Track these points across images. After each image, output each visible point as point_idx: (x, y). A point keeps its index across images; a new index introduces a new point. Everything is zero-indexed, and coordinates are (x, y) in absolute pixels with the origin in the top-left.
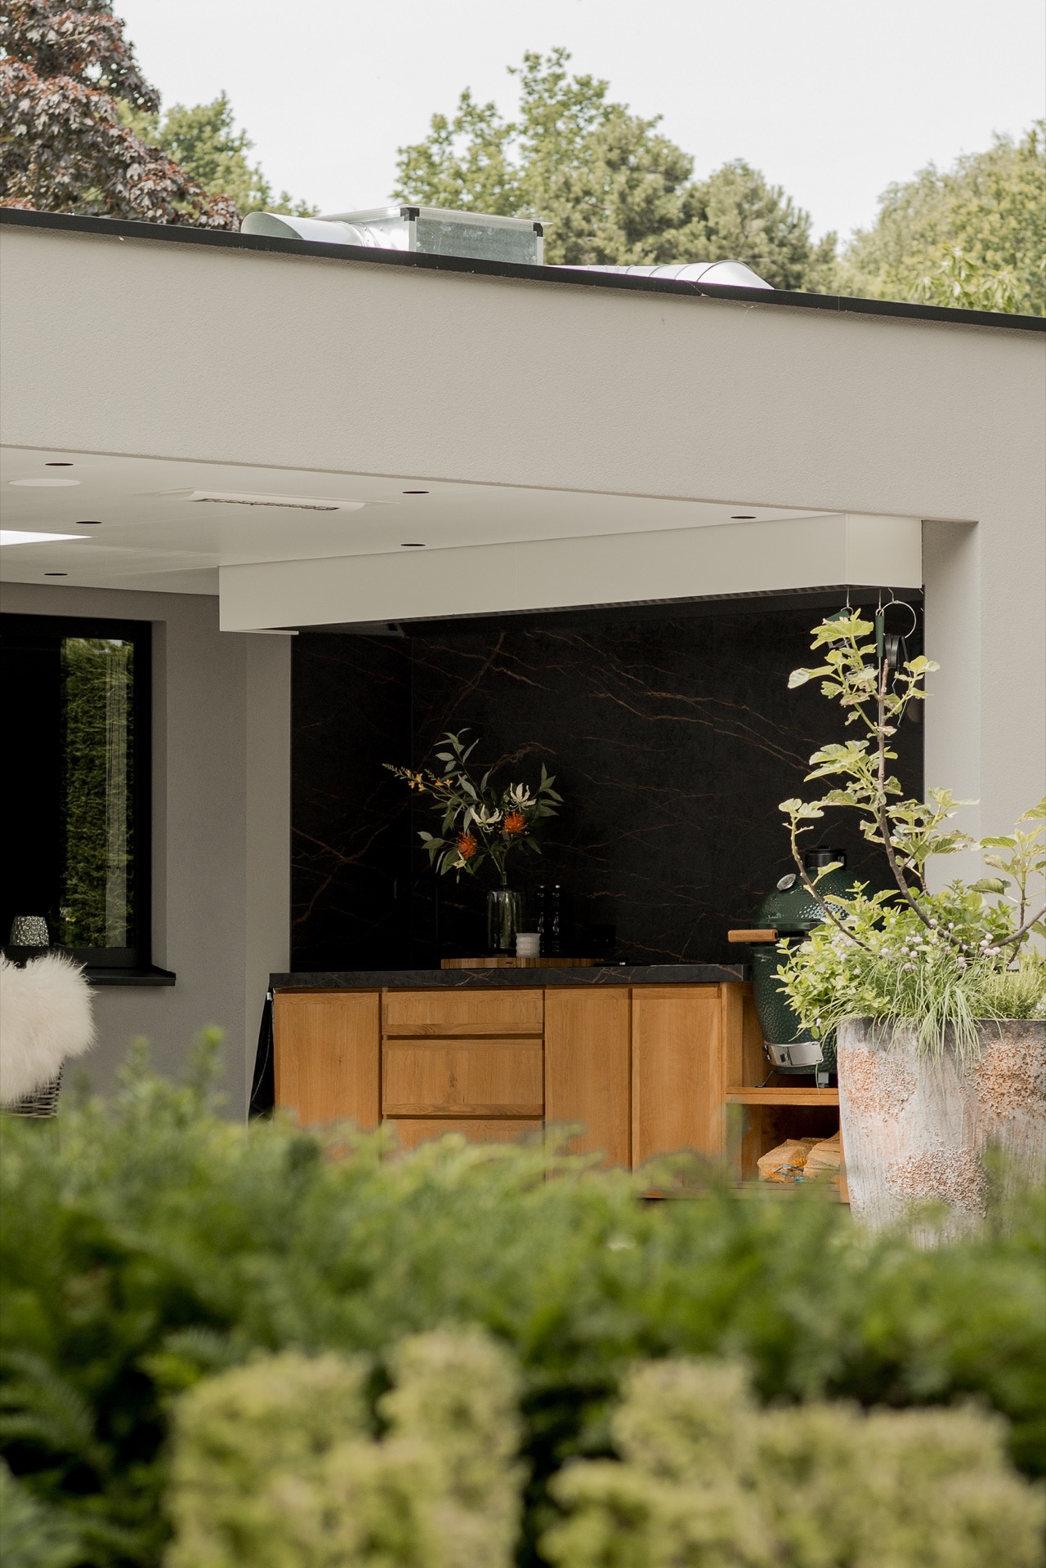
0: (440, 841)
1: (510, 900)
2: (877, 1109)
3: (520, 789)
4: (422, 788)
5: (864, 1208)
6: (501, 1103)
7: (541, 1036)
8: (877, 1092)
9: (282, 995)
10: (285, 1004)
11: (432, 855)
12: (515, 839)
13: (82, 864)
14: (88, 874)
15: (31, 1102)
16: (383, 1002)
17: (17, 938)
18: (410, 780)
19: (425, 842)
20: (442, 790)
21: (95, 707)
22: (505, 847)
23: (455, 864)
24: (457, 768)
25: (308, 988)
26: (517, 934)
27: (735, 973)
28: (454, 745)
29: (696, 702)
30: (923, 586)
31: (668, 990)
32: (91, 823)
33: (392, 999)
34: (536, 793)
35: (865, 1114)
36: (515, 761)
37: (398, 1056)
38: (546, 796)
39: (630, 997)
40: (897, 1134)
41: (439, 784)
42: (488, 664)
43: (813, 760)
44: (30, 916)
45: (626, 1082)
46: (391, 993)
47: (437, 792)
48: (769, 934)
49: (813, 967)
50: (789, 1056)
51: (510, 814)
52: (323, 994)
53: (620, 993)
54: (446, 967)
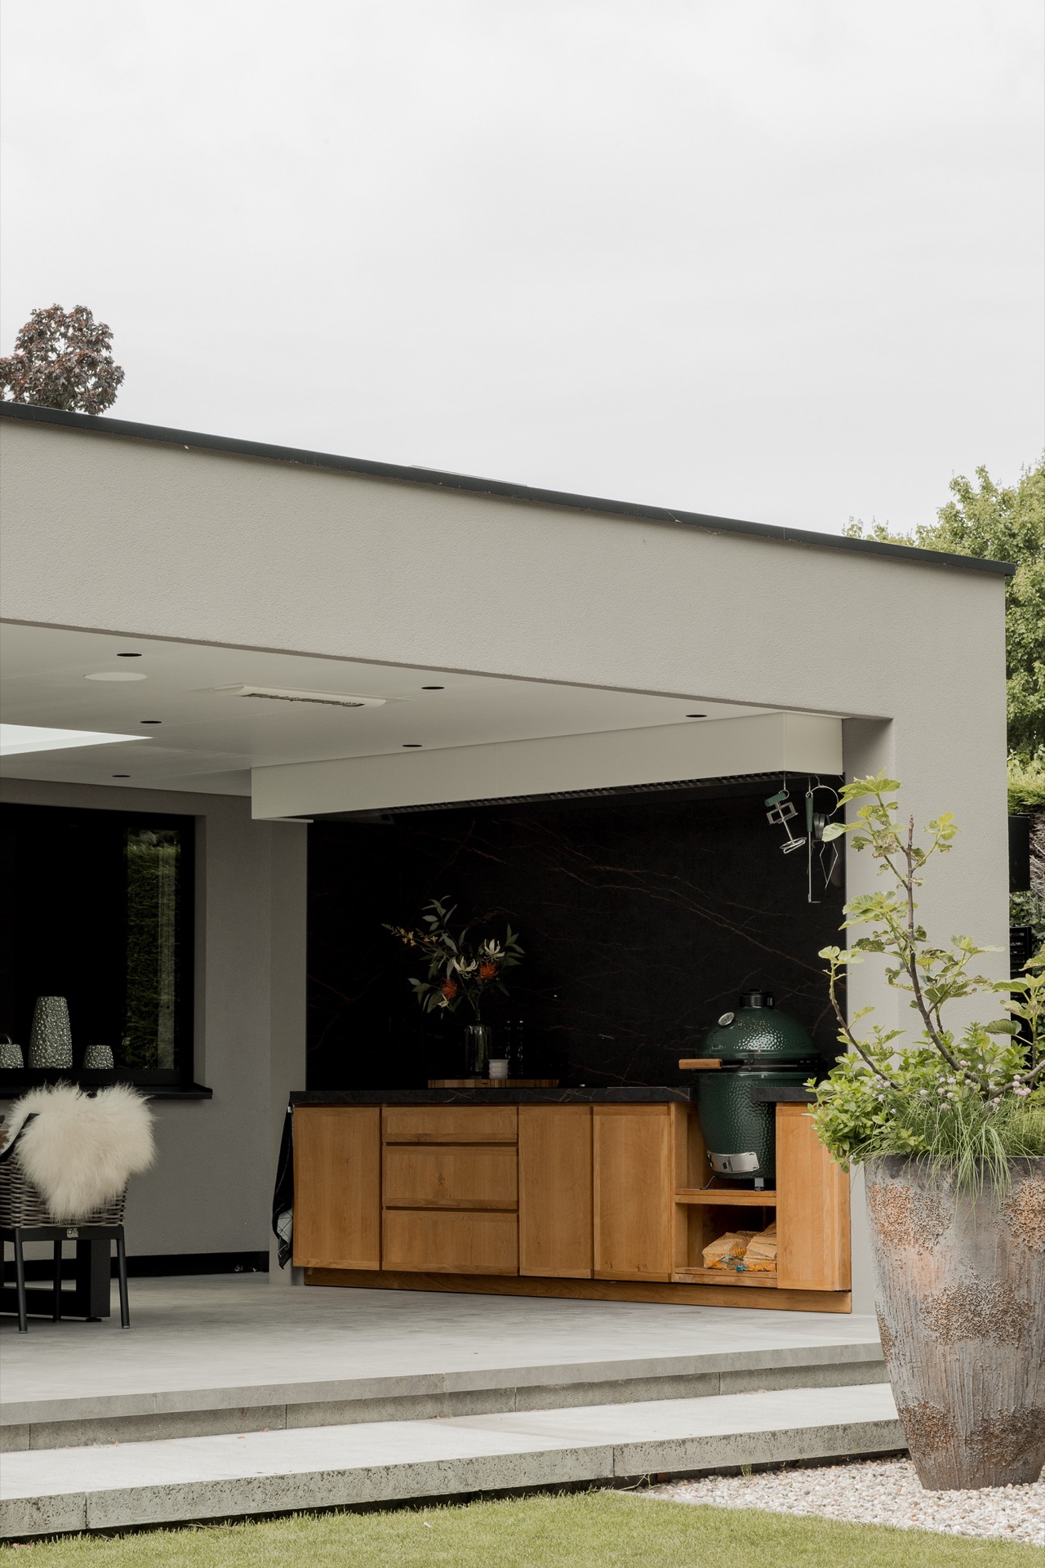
0: (426, 986)
1: (483, 1032)
2: (912, 1242)
3: (492, 944)
4: (413, 943)
5: (896, 1337)
6: (482, 1198)
7: (516, 1144)
8: (911, 1226)
9: (300, 1109)
10: (302, 1116)
11: (420, 997)
12: (487, 984)
13: (135, 1002)
15: (100, 1213)
16: (383, 1115)
17: (89, 1062)
18: (404, 937)
19: (415, 986)
20: (430, 945)
22: (479, 990)
23: (440, 1004)
24: (439, 928)
25: (321, 1103)
26: (490, 1061)
27: (682, 1094)
28: (438, 909)
29: (634, 874)
30: (844, 773)
31: (624, 1108)
32: (140, 973)
33: (388, 1111)
34: (505, 948)
35: (899, 1247)
36: (485, 922)
37: (394, 1158)
38: (510, 949)
39: (592, 1113)
40: (932, 1267)
41: (427, 940)
42: (462, 846)
44: (99, 1044)
45: (589, 1184)
46: (389, 1109)
47: (425, 946)
48: (714, 1063)
49: (843, 1105)
50: (730, 1164)
51: (484, 964)
52: (334, 1109)
53: (583, 1110)
54: (433, 1087)
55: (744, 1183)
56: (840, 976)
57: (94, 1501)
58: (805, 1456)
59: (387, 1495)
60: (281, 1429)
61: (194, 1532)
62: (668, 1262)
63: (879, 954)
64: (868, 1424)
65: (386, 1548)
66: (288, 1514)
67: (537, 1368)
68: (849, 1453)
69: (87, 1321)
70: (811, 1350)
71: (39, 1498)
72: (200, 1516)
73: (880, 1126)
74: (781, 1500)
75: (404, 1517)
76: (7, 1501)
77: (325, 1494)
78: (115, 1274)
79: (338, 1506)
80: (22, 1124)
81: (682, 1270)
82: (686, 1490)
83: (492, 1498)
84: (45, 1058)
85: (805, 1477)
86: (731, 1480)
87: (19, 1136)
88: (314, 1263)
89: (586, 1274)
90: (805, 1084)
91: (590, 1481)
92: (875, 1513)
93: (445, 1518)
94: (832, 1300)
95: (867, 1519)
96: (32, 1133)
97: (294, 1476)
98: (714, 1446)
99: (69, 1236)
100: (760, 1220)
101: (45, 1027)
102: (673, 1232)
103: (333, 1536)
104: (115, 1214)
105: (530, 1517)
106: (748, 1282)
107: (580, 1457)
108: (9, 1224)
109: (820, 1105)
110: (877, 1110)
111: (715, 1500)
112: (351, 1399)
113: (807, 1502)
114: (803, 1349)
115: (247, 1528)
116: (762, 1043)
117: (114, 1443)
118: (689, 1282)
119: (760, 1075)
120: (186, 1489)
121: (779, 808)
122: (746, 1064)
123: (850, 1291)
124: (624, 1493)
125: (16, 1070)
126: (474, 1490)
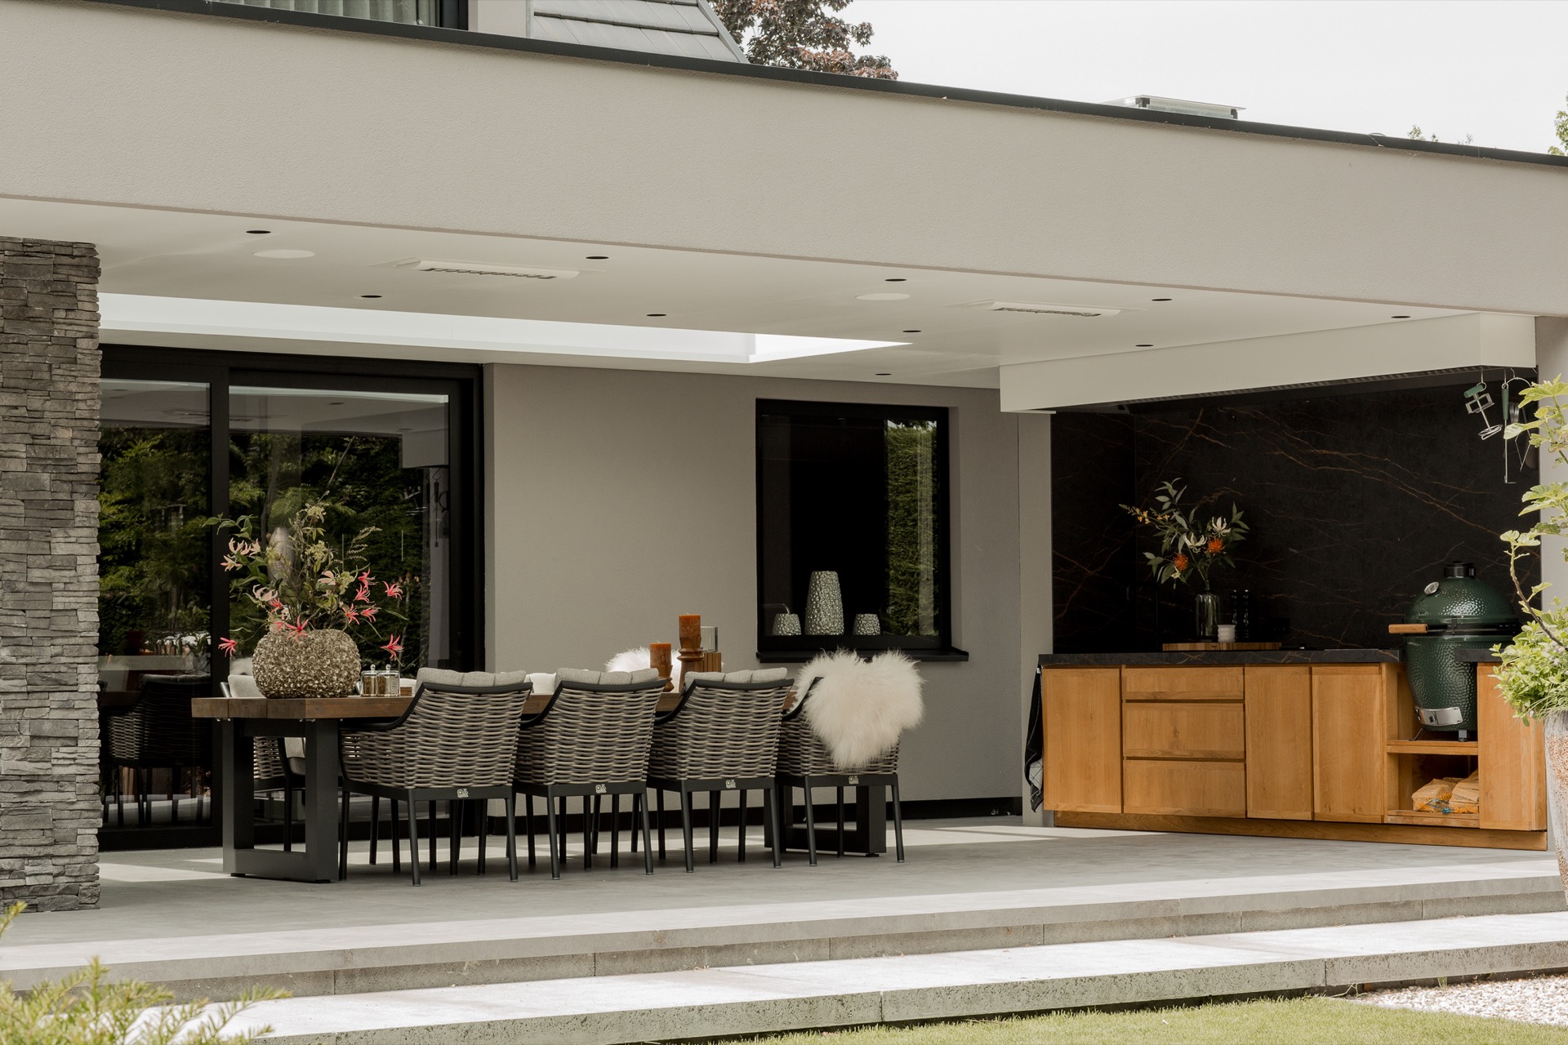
0: (1160, 560)
1: (1212, 601)
3: (1219, 521)
4: (1147, 521)
6: (1212, 749)
7: (1242, 701)
10: (1050, 677)
11: (1154, 569)
12: (1215, 557)
13: (893, 572)
14: (897, 578)
15: (877, 763)
16: (1123, 675)
17: (858, 629)
18: (1139, 516)
19: (1149, 560)
20: (1162, 523)
21: (900, 469)
22: (1208, 563)
23: (1173, 576)
24: (1171, 506)
25: (1066, 665)
26: (1219, 626)
27: (1391, 656)
28: (1170, 491)
29: (1349, 457)
30: (1537, 366)
31: (1340, 668)
32: (897, 544)
33: (1130, 674)
34: (1231, 525)
36: (1212, 501)
37: (1133, 714)
38: (1236, 525)
39: (1311, 673)
41: (1160, 518)
42: (1191, 432)
43: (1525, 498)
44: (867, 613)
45: (1309, 735)
46: (1128, 669)
47: (1158, 524)
48: (1421, 628)
49: (1524, 668)
50: (1436, 718)
51: (1212, 539)
52: (1079, 670)
53: (1302, 670)
54: (1167, 650)
55: (1450, 734)
56: (1519, 556)
57: (888, 999)
58: (1495, 971)
59: (1131, 998)
60: (1039, 945)
61: (970, 1025)
62: (1379, 804)
63: (1555, 536)
64: (1551, 943)
65: (1130, 1038)
66: (1048, 1012)
67: (1260, 895)
68: (1534, 968)
69: (867, 856)
70: (1505, 881)
71: (843, 996)
72: (975, 1013)
73: (1556, 686)
74: (1471, 1006)
75: (1144, 1016)
76: (817, 997)
77: (1078, 997)
78: (890, 816)
79: (1090, 1007)
80: (809, 686)
81: (1393, 812)
82: (1389, 998)
83: (1221, 1002)
84: (820, 626)
85: (1494, 988)
86: (1429, 990)
87: (807, 697)
88: (1063, 807)
89: (1307, 816)
90: (1491, 649)
91: (1306, 989)
92: (1552, 1017)
93: (1180, 1017)
94: (1529, 839)
95: (1545, 1020)
96: (817, 693)
97: (1053, 981)
98: (1414, 960)
99: (851, 783)
100: (1464, 768)
101: (820, 598)
102: (1385, 779)
103: (1086, 1030)
104: (890, 764)
105: (1253, 1016)
106: (1454, 823)
107: (1296, 969)
108: (799, 772)
109: (1504, 667)
110: (1554, 671)
111: (1413, 1006)
112: (1099, 919)
113: (1494, 1007)
114: (1498, 880)
115: (1014, 1023)
116: (1465, 609)
117: (899, 955)
118: (1400, 823)
119: (1463, 639)
120: (963, 991)
121: (1477, 399)
122: (1450, 628)
123: (1546, 831)
124: (1334, 999)
125: (794, 636)
126: (1205, 995)
